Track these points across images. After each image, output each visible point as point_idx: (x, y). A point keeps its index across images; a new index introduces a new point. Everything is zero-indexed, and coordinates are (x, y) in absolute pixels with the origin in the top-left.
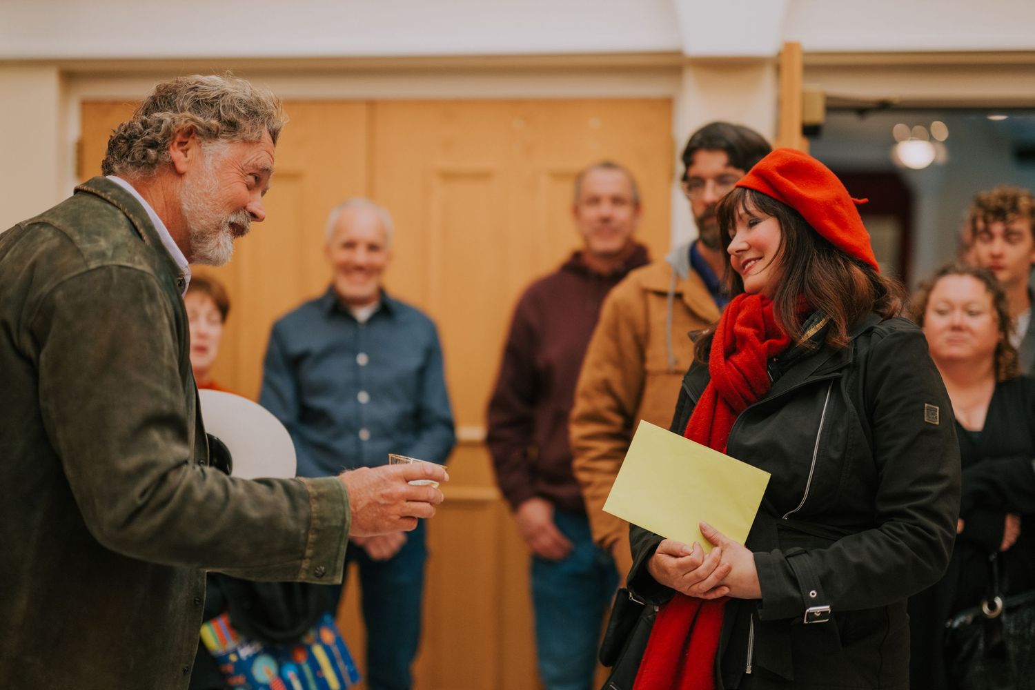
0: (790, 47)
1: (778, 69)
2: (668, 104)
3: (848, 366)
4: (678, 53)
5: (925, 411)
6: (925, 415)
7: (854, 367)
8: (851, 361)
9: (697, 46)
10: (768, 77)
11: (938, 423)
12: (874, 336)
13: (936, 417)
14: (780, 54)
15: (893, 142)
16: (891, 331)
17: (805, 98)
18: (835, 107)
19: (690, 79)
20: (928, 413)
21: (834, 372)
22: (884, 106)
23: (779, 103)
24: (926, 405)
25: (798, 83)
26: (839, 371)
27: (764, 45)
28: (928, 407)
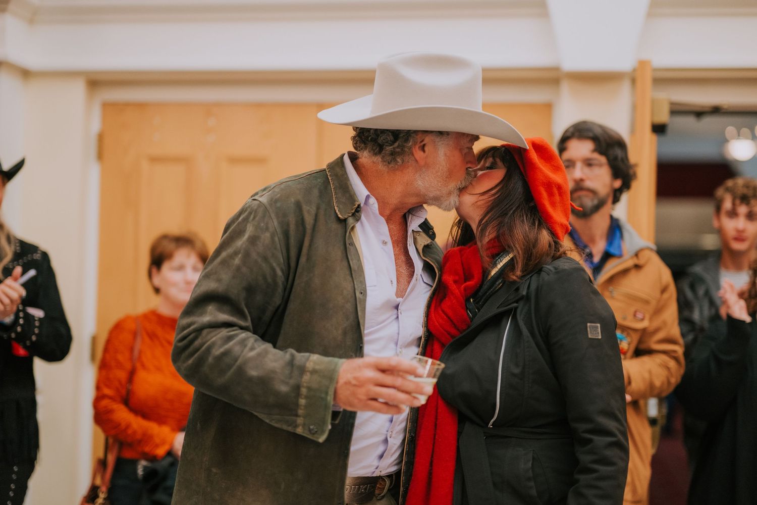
0: (643, 64)
1: (633, 81)
2: (547, 108)
3: (522, 298)
4: (556, 69)
5: (589, 329)
6: (589, 332)
7: (527, 298)
8: (524, 293)
9: (572, 62)
10: (626, 87)
11: (600, 337)
12: (543, 274)
13: (598, 333)
14: (634, 70)
15: (726, 141)
16: (556, 269)
17: (654, 102)
18: (677, 111)
19: (566, 88)
20: (590, 330)
21: (513, 303)
22: (716, 110)
23: (634, 108)
24: (589, 324)
25: (649, 92)
26: (517, 302)
27: (624, 63)
28: (590, 326)
